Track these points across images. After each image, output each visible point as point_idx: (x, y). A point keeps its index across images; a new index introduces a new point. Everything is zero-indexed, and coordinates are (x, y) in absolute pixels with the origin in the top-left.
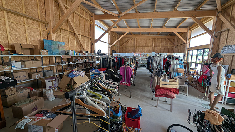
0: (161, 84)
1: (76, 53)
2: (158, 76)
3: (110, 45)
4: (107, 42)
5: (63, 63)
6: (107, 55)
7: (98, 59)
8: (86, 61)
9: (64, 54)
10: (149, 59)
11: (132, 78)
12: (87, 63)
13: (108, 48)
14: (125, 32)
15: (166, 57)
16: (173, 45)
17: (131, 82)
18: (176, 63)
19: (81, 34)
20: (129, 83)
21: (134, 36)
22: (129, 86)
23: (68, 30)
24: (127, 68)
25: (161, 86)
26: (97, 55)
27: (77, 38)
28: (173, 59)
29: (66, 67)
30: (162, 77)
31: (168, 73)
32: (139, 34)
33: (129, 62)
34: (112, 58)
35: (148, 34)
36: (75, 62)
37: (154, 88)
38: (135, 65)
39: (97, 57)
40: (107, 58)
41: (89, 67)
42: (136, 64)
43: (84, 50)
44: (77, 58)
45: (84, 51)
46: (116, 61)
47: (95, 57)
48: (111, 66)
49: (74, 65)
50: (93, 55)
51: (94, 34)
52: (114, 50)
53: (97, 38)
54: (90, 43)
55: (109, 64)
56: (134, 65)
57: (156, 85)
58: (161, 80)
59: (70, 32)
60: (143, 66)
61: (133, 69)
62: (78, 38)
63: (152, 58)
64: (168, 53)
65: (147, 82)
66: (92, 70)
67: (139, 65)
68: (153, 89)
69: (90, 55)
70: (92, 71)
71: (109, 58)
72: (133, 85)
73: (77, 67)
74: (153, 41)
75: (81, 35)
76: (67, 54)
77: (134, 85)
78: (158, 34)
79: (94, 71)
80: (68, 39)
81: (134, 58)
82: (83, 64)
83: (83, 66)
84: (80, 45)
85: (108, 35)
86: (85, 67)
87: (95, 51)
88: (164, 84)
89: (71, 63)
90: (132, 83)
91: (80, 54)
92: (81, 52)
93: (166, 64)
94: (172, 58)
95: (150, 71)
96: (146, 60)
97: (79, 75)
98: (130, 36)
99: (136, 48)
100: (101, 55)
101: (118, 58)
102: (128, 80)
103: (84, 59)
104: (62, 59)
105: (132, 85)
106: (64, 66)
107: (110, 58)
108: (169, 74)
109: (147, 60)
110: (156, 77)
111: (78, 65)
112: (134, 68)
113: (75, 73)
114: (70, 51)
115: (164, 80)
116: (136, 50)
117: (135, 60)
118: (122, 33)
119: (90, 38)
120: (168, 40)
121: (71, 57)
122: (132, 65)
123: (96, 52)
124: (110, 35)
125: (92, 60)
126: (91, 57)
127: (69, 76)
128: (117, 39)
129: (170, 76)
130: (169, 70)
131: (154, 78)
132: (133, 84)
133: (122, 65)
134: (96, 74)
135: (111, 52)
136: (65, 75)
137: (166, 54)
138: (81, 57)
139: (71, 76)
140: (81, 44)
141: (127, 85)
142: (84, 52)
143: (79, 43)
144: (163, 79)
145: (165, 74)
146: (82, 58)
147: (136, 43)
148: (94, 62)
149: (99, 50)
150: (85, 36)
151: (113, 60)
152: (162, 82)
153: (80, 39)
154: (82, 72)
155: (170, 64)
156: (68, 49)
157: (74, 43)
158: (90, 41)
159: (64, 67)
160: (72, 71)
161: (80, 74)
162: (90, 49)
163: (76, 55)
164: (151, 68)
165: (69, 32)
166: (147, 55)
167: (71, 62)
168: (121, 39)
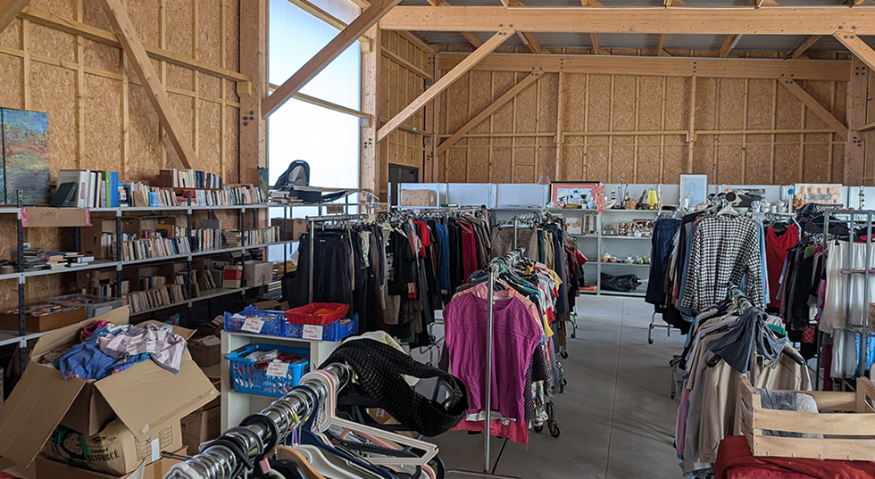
0: (757, 432)
1: (127, 189)
2: (737, 368)
3: (372, 130)
4: (357, 108)
5: (30, 260)
6: (353, 198)
7: (285, 230)
8: (194, 243)
9: (41, 197)
10: (662, 230)
11: (535, 378)
12: (207, 262)
13: (363, 145)
14: (484, 37)
15: (787, 215)
16: (838, 128)
17: (530, 414)
18: (861, 266)
19: (165, 50)
20: (516, 415)
21: (550, 62)
22: (514, 439)
23: (79, 24)
24: (499, 306)
25: (761, 447)
26: (278, 202)
27: (136, 80)
28: (840, 231)
29: (51, 291)
30: (767, 378)
31: (809, 338)
32: (586, 44)
33: (513, 257)
34: (386, 227)
35: (652, 46)
36: (114, 252)
37: (706, 460)
38: (557, 282)
39: (276, 212)
40: (357, 231)
41: (219, 287)
42: (565, 267)
43: (187, 167)
44: (131, 223)
45: (183, 175)
46: (417, 244)
47: (261, 217)
48: (383, 289)
49: (105, 276)
50: (251, 197)
51: (262, 49)
52: (405, 163)
53: (279, 74)
54: (228, 115)
55: (370, 270)
56: (549, 282)
57: (719, 433)
58: (756, 401)
59: (87, 36)
60: (617, 283)
61: (544, 307)
62: (145, 84)
63: (688, 226)
64: (798, 186)
65: (654, 407)
66: (237, 316)
67: (590, 271)
68: (698, 466)
69: (225, 201)
70: (236, 328)
71: (367, 228)
72: (546, 430)
73: (132, 289)
74: (687, 100)
75: (170, 62)
76: (59, 194)
77: (553, 430)
78: (718, 47)
79: (254, 324)
80: (76, 86)
81: (552, 227)
82: (178, 267)
83: (170, 280)
84: (158, 130)
85: (362, 54)
86: (189, 290)
87: (266, 170)
88: (781, 434)
89: (84, 262)
90: (542, 417)
91: (157, 192)
92: (162, 180)
93: (791, 268)
94: (831, 226)
95: (675, 318)
96: (638, 235)
97: (140, 357)
98: (522, 61)
99: (565, 150)
100: (311, 197)
101: (432, 223)
102: (509, 400)
103: (181, 232)
104: (22, 233)
105: (537, 430)
106: (31, 288)
107: (375, 230)
108: (816, 346)
109: (649, 232)
110: (722, 373)
111: (135, 277)
112: (551, 304)
113: (114, 344)
114: (85, 178)
115: (778, 398)
116: (564, 159)
117: (558, 238)
118: (465, 43)
119: (229, 79)
120: (795, 88)
121: (87, 222)
122: (534, 280)
123: (273, 181)
124: (372, 58)
125: (243, 238)
126: (232, 218)
127: (67, 367)
128: (427, 83)
129: (827, 362)
130: (813, 312)
131: (703, 379)
132: (549, 422)
133: (459, 277)
134: (265, 347)
135: (382, 174)
136: (42, 360)
137: (786, 189)
138: (159, 216)
139: (83, 364)
140: (163, 122)
141: (502, 436)
142: (186, 179)
143: (154, 119)
144: (769, 386)
145: (786, 352)
146: (165, 220)
147: (567, 109)
148: (257, 255)
149: (294, 165)
150: (193, 68)
151: (399, 244)
152: (763, 417)
153: (160, 88)
154: (162, 334)
155: (822, 275)
156: (67, 164)
157: (117, 113)
158: (228, 101)
159: (31, 295)
160: (93, 328)
161: (151, 348)
162: (229, 160)
163: (125, 207)
164: (681, 303)
165: (80, 39)
166: (647, 201)
167: (89, 253)
168: (452, 85)
